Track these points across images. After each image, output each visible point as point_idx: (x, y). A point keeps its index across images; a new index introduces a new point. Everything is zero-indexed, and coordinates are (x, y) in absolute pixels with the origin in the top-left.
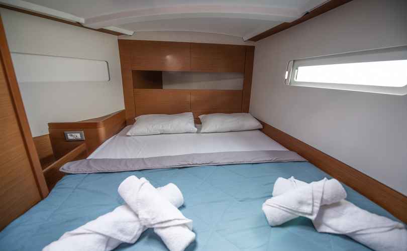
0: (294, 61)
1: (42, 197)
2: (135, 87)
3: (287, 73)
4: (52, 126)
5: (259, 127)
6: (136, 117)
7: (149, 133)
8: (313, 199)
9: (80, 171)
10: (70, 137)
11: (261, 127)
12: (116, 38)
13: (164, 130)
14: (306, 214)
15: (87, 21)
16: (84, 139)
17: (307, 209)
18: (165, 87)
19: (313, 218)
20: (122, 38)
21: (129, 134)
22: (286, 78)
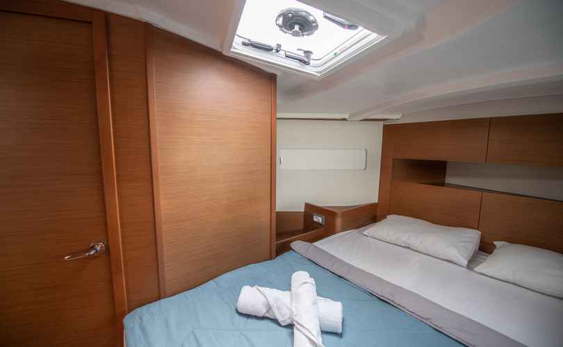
1: (271, 258)
4: (307, 205)
7: (388, 240)
9: (300, 251)
10: (315, 220)
12: (382, 123)
15: (350, 117)
16: (324, 223)
20: (388, 123)
21: (365, 233)
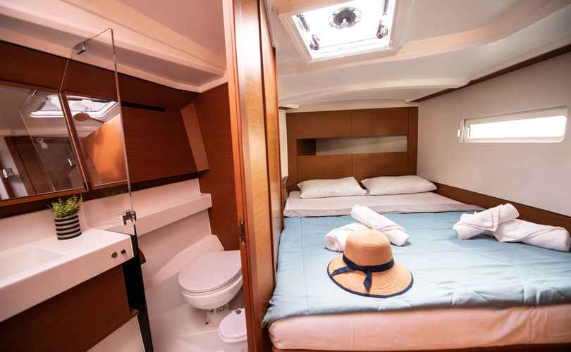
0: (465, 120)
2: (298, 154)
3: (459, 131)
5: (432, 189)
6: (298, 183)
8: (492, 217)
11: (435, 188)
12: (285, 111)
13: (333, 193)
14: (488, 227)
17: (489, 224)
18: (318, 154)
19: (494, 230)
20: (289, 111)
22: (459, 135)
